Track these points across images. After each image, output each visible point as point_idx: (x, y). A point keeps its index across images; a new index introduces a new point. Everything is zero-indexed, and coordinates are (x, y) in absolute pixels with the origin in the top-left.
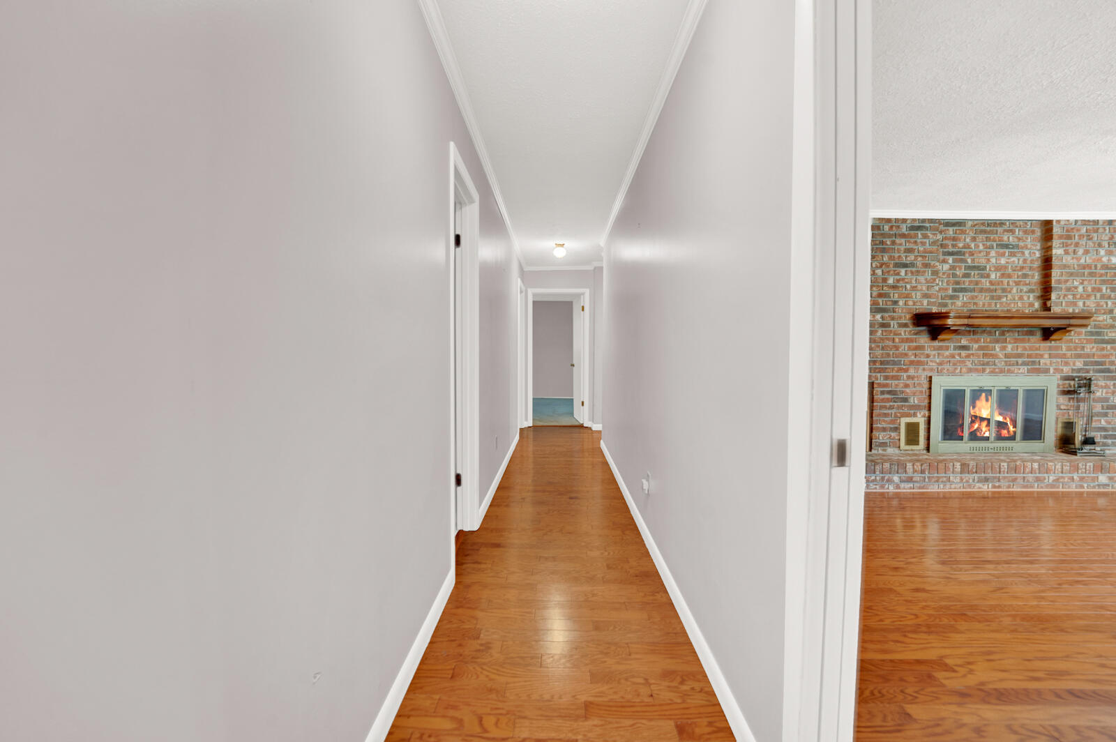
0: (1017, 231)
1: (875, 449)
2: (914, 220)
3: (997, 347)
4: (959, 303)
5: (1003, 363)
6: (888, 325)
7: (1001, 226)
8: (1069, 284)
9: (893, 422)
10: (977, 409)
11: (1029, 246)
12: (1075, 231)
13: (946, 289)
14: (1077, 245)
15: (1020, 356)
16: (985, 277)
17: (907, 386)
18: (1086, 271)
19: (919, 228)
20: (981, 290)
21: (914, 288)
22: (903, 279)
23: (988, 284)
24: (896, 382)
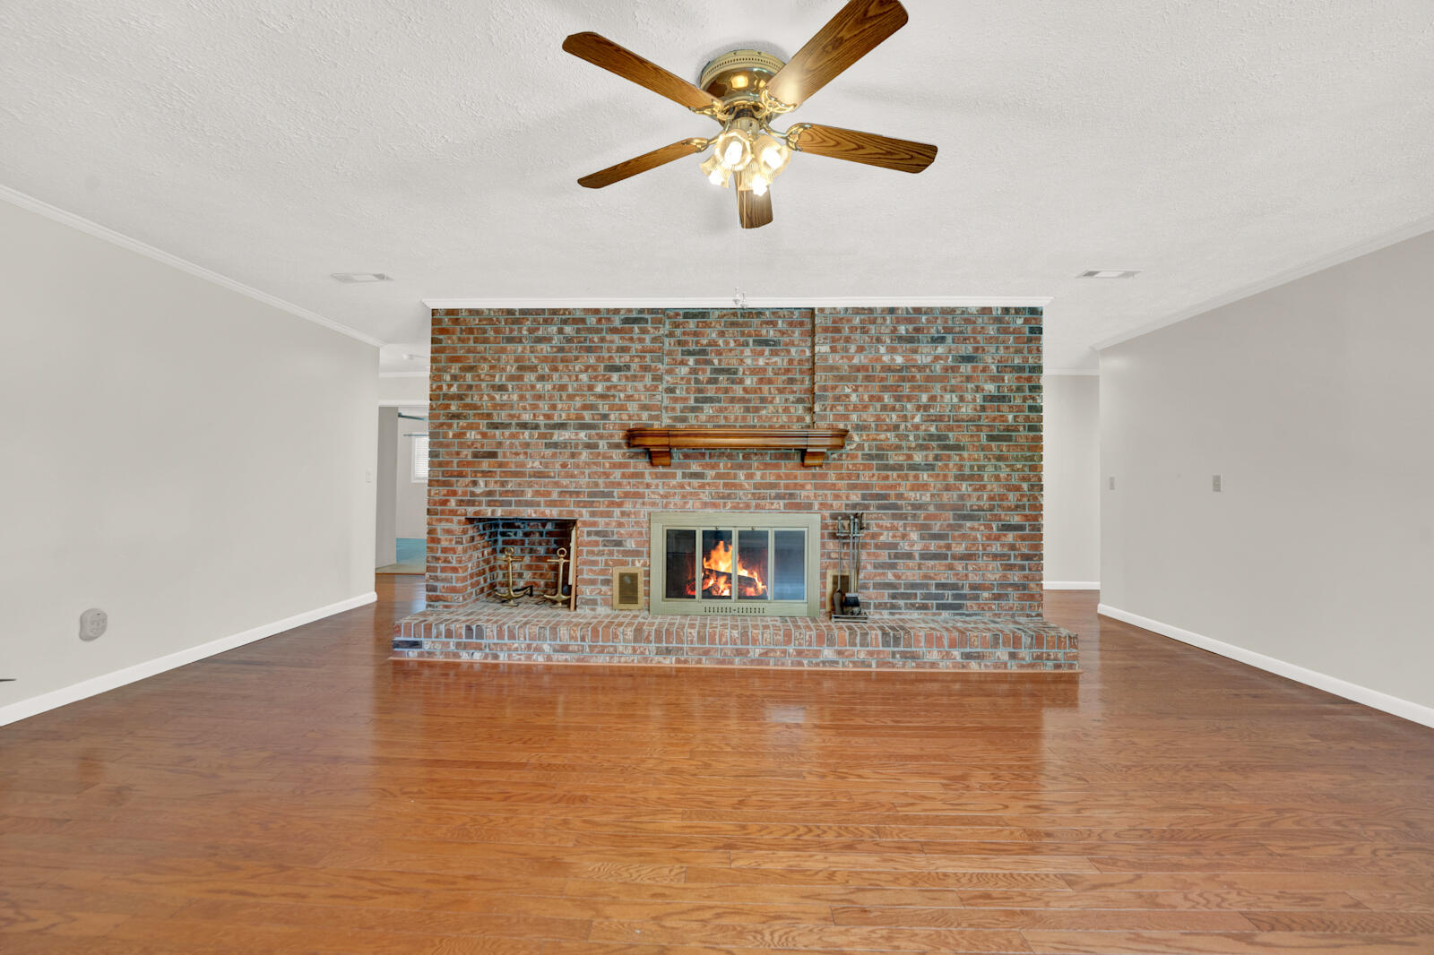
0: (780, 322)
1: (581, 608)
2: (630, 310)
3: (741, 474)
4: (703, 417)
5: (750, 496)
6: (596, 446)
7: (758, 317)
8: (837, 392)
9: (603, 572)
10: (712, 560)
11: (796, 343)
12: (844, 321)
13: (686, 399)
14: (848, 340)
15: (772, 486)
16: (737, 383)
17: (620, 525)
18: (860, 375)
19: (636, 321)
20: (732, 400)
21: (629, 398)
22: (615, 387)
23: (741, 392)
24: (607, 520)
